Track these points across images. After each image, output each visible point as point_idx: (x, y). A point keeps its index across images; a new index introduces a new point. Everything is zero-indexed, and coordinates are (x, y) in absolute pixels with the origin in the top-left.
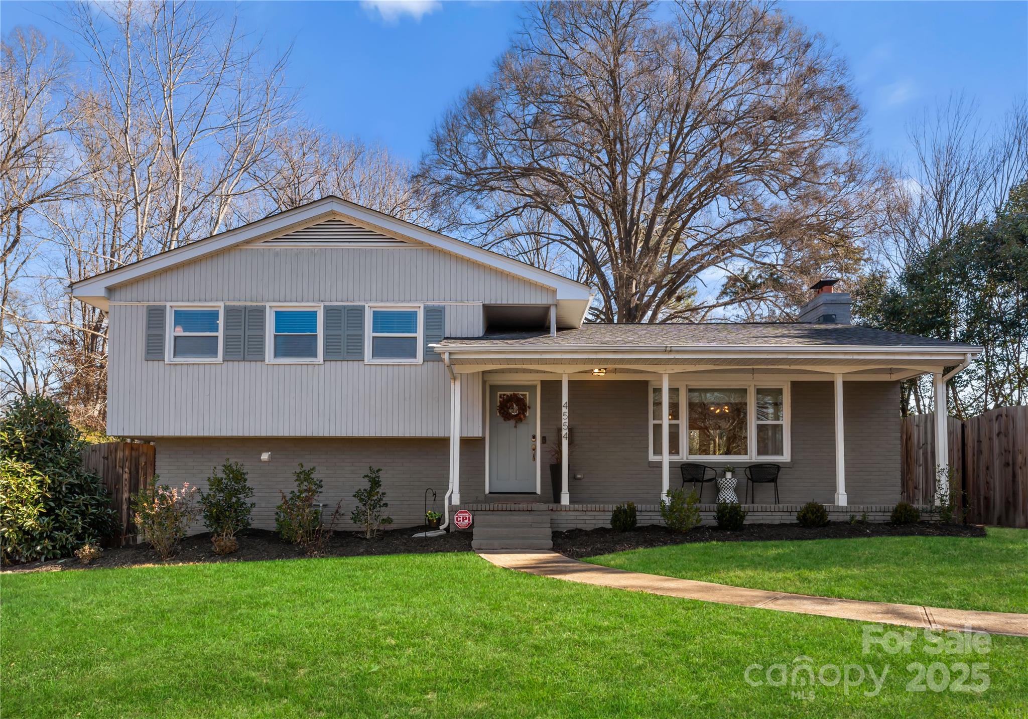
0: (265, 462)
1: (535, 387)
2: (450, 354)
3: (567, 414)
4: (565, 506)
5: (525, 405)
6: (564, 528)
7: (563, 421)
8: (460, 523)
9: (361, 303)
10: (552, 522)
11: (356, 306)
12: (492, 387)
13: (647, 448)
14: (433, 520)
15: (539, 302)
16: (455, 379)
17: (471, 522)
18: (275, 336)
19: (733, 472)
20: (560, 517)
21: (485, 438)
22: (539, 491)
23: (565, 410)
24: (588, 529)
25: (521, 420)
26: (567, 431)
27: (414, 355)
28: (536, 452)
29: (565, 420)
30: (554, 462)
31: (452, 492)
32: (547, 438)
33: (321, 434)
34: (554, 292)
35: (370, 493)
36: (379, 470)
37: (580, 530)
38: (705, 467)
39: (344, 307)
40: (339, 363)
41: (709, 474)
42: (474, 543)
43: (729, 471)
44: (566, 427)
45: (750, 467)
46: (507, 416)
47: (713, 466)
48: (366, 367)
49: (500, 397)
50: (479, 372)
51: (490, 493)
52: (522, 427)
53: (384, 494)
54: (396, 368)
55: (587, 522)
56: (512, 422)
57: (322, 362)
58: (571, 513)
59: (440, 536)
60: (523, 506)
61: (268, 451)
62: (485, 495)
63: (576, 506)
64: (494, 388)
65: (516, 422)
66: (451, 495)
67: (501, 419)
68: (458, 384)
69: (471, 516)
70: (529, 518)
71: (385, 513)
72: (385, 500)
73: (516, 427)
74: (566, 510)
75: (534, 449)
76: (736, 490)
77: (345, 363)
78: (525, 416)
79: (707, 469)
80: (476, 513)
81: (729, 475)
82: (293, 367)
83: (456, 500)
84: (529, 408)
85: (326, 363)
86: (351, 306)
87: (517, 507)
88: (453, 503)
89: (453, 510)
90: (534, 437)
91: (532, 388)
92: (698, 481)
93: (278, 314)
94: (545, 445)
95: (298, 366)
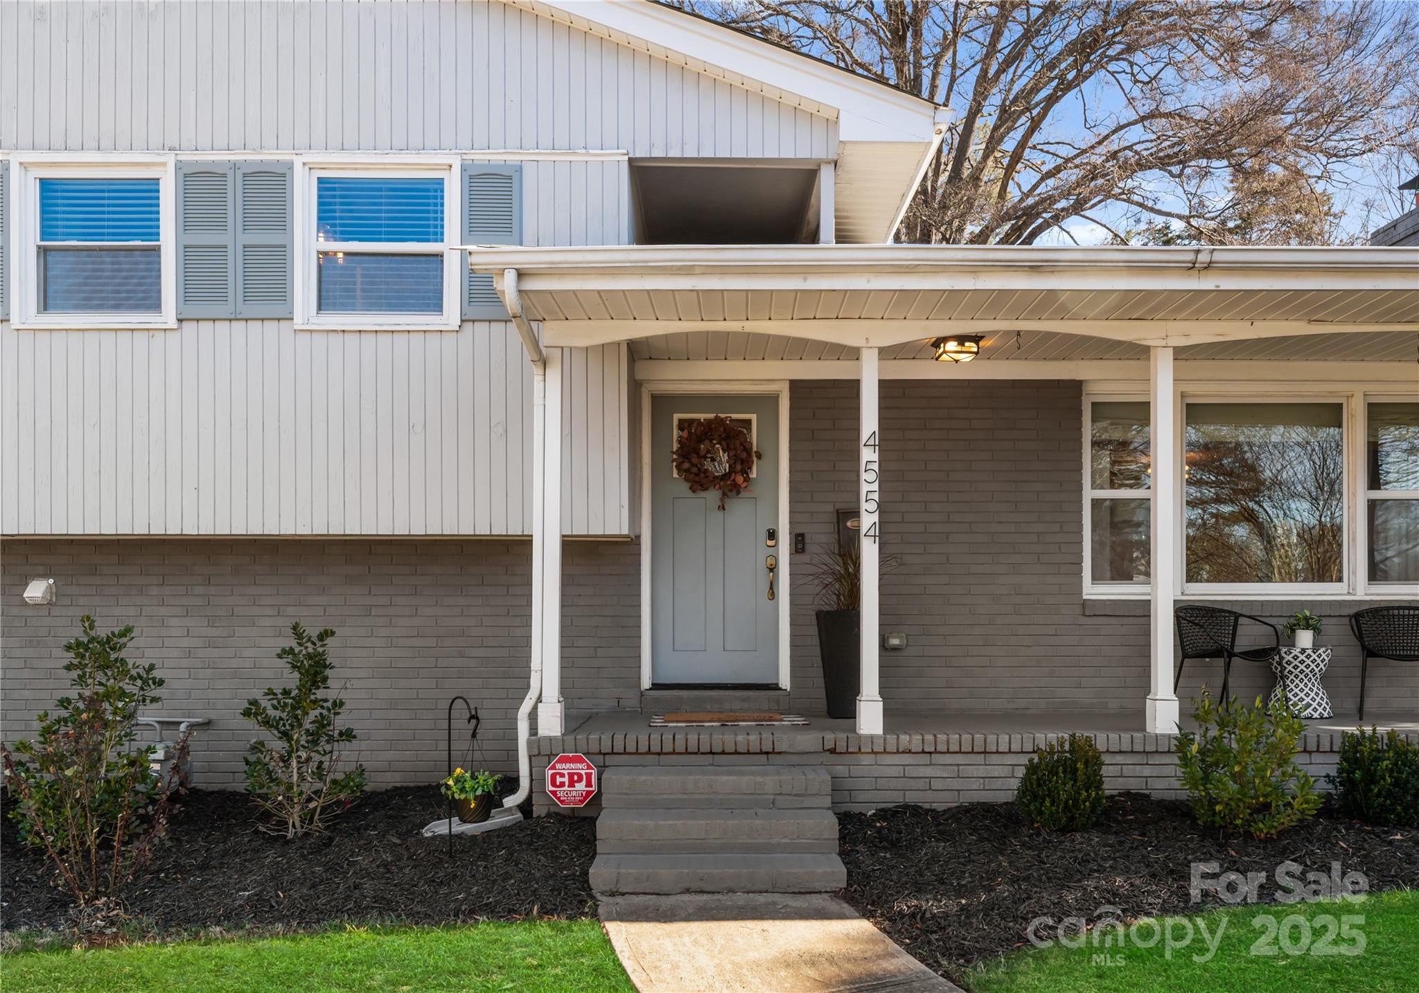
0: (37, 606)
1: (774, 399)
2: (521, 275)
3: (876, 467)
4: (872, 738)
5: (748, 450)
6: (868, 803)
7: (864, 488)
8: (561, 792)
9: (283, 156)
10: (837, 787)
11: (270, 163)
12: (658, 400)
13: (1079, 563)
14: (466, 801)
15: (787, 153)
16: (544, 363)
17: (594, 788)
18: (43, 252)
19: (1317, 631)
20: (855, 771)
21: (638, 537)
22: (785, 681)
23: (869, 455)
24: (940, 807)
25: (736, 489)
26: (875, 518)
27: (434, 303)
28: (776, 576)
29: (869, 484)
30: (829, 603)
31: (539, 700)
32: (808, 540)
33: (174, 530)
34: (832, 123)
35: (297, 703)
36: (325, 635)
37: (915, 811)
38: (1237, 616)
39: (235, 166)
40: (222, 326)
41: (1249, 636)
42: (600, 873)
43: (1307, 627)
44: (873, 506)
45: (1357, 616)
46: (698, 480)
47: (1258, 613)
48: (299, 335)
49: (681, 428)
50: (619, 344)
51: (656, 686)
52: (739, 508)
53: (338, 704)
54: (385, 340)
55: (936, 784)
56: (713, 496)
57: (172, 323)
58: (889, 759)
59: (504, 831)
60: (746, 736)
61: (45, 576)
62: (642, 694)
63: (904, 738)
64: (663, 404)
65: (724, 494)
66: (535, 708)
67: (684, 488)
68: (554, 375)
69: (594, 772)
70: (767, 780)
71: (345, 758)
72: (340, 722)
73: (722, 508)
74: (875, 749)
75: (773, 569)
76: (1326, 680)
77: (238, 326)
78: (747, 479)
79: (1242, 620)
80: (610, 760)
81: (1305, 638)
82: (91, 338)
83: (551, 723)
84: (759, 456)
85: (185, 324)
86: (254, 163)
87: (728, 739)
88: (543, 731)
89: (543, 752)
90: (772, 535)
91: (766, 403)
92: (1216, 653)
93: (47, 187)
94: (800, 558)
95: (104, 335)
